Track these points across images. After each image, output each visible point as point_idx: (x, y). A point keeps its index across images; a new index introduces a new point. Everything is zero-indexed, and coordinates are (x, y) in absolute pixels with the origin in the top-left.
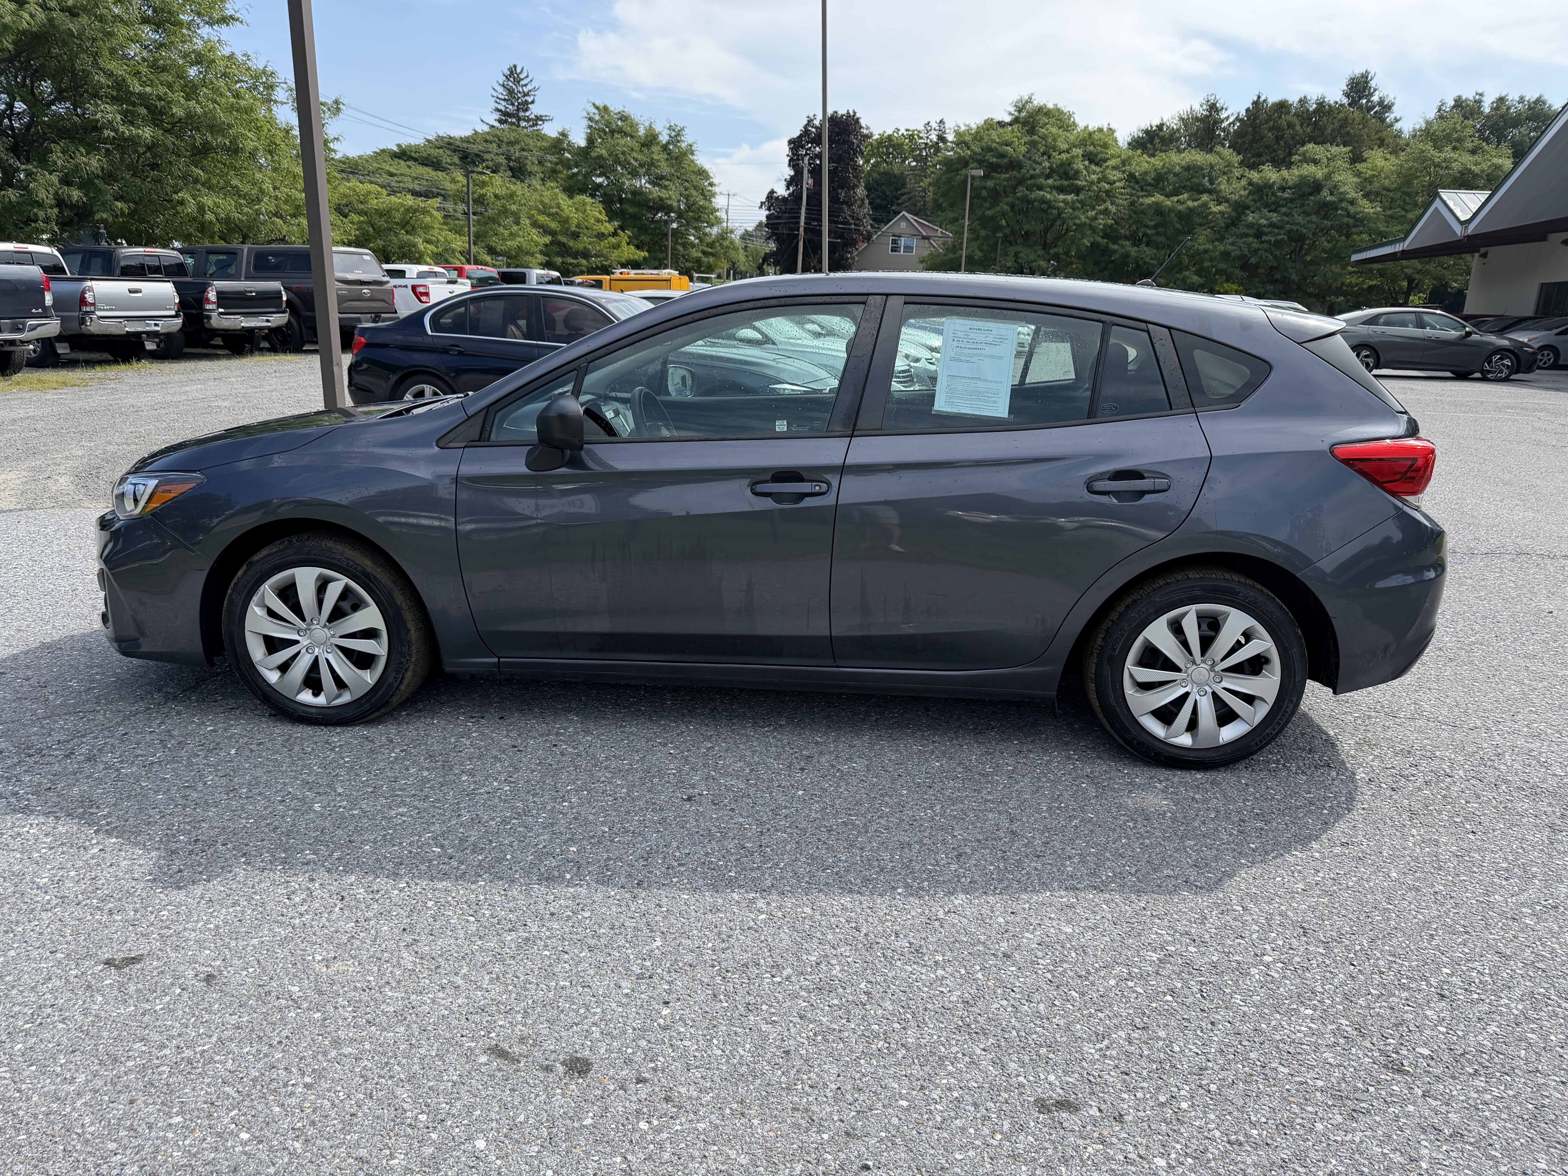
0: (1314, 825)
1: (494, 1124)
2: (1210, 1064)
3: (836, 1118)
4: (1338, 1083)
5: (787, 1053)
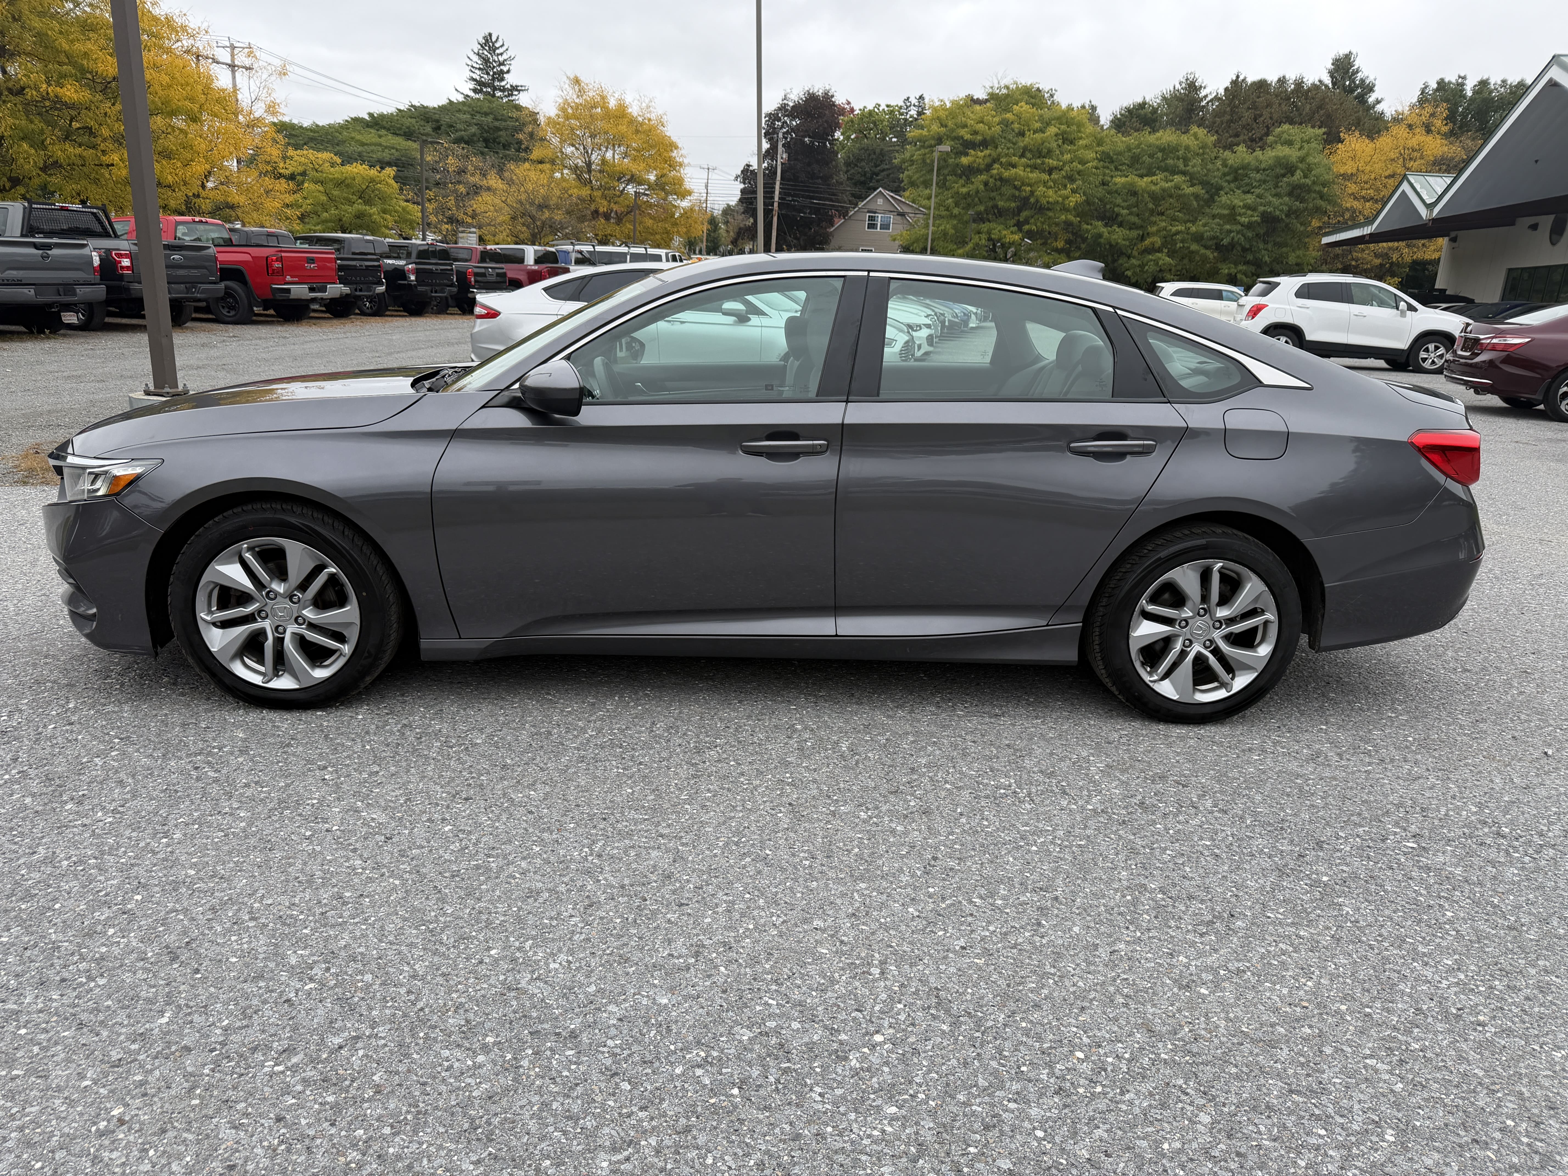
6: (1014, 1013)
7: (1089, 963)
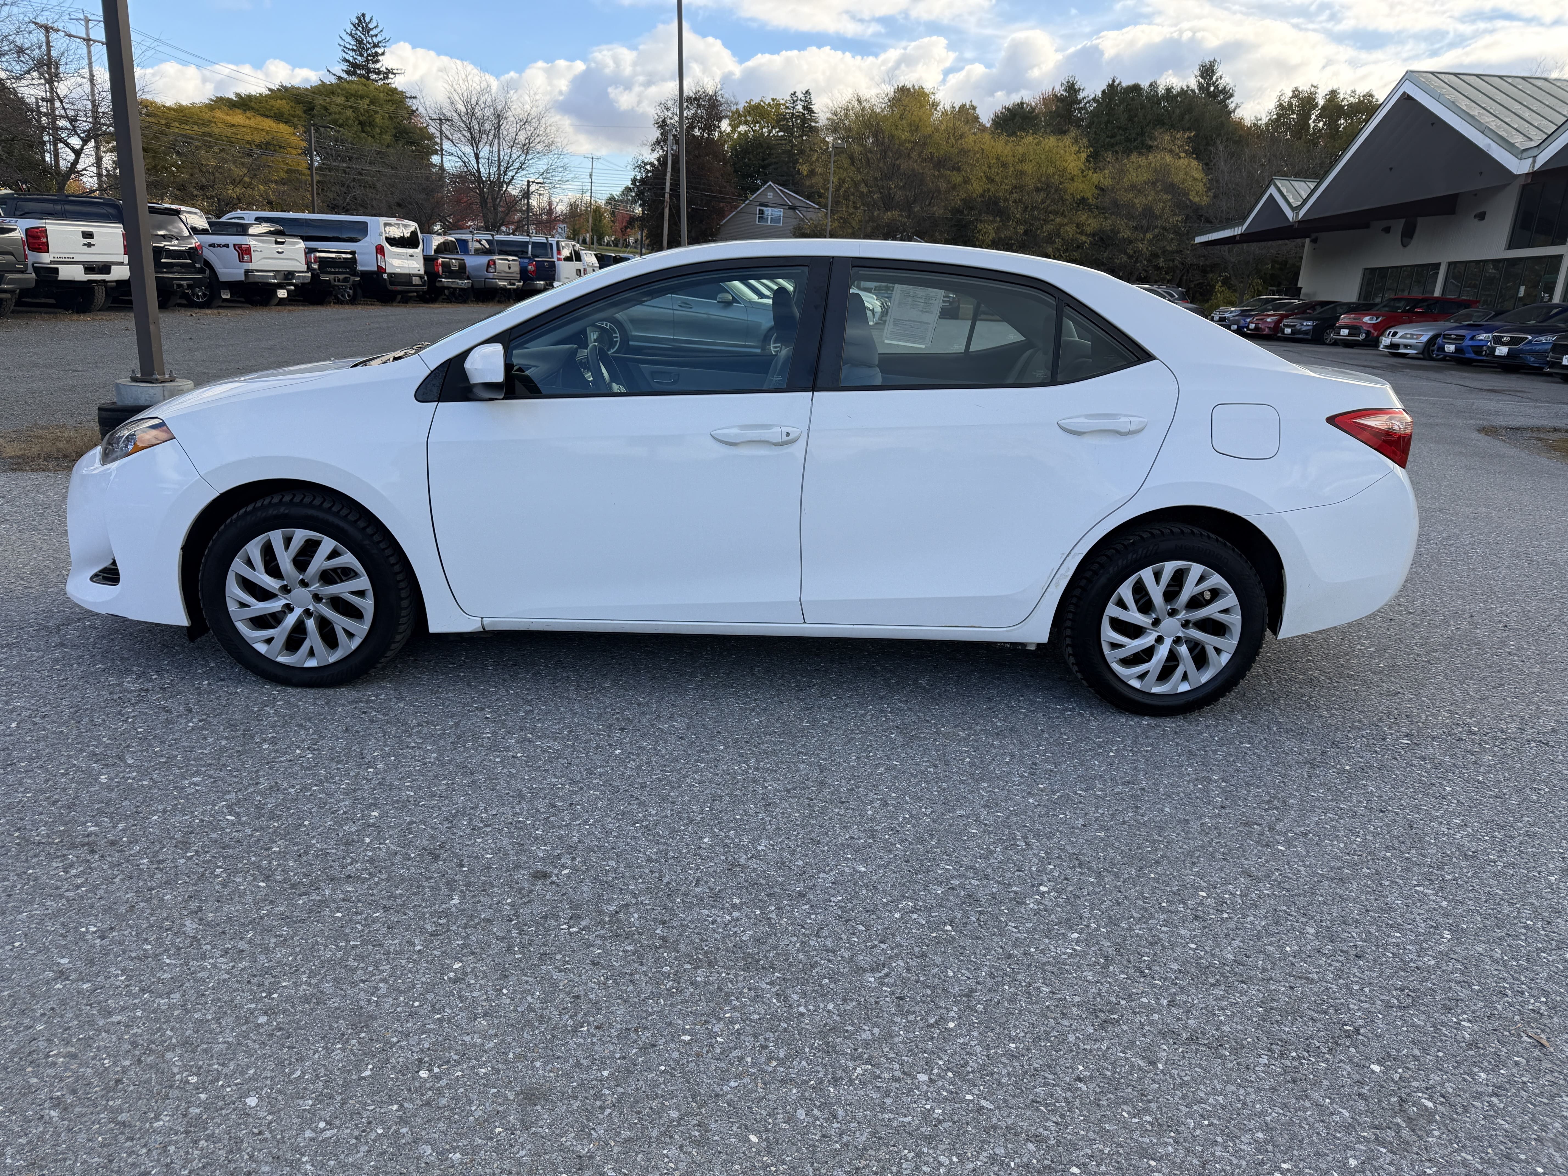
0: (1100, 766)
1: (268, 1082)
2: (979, 987)
3: (618, 1056)
4: (1094, 998)
5: (577, 997)
6: (1141, 868)
7: (1187, 833)
